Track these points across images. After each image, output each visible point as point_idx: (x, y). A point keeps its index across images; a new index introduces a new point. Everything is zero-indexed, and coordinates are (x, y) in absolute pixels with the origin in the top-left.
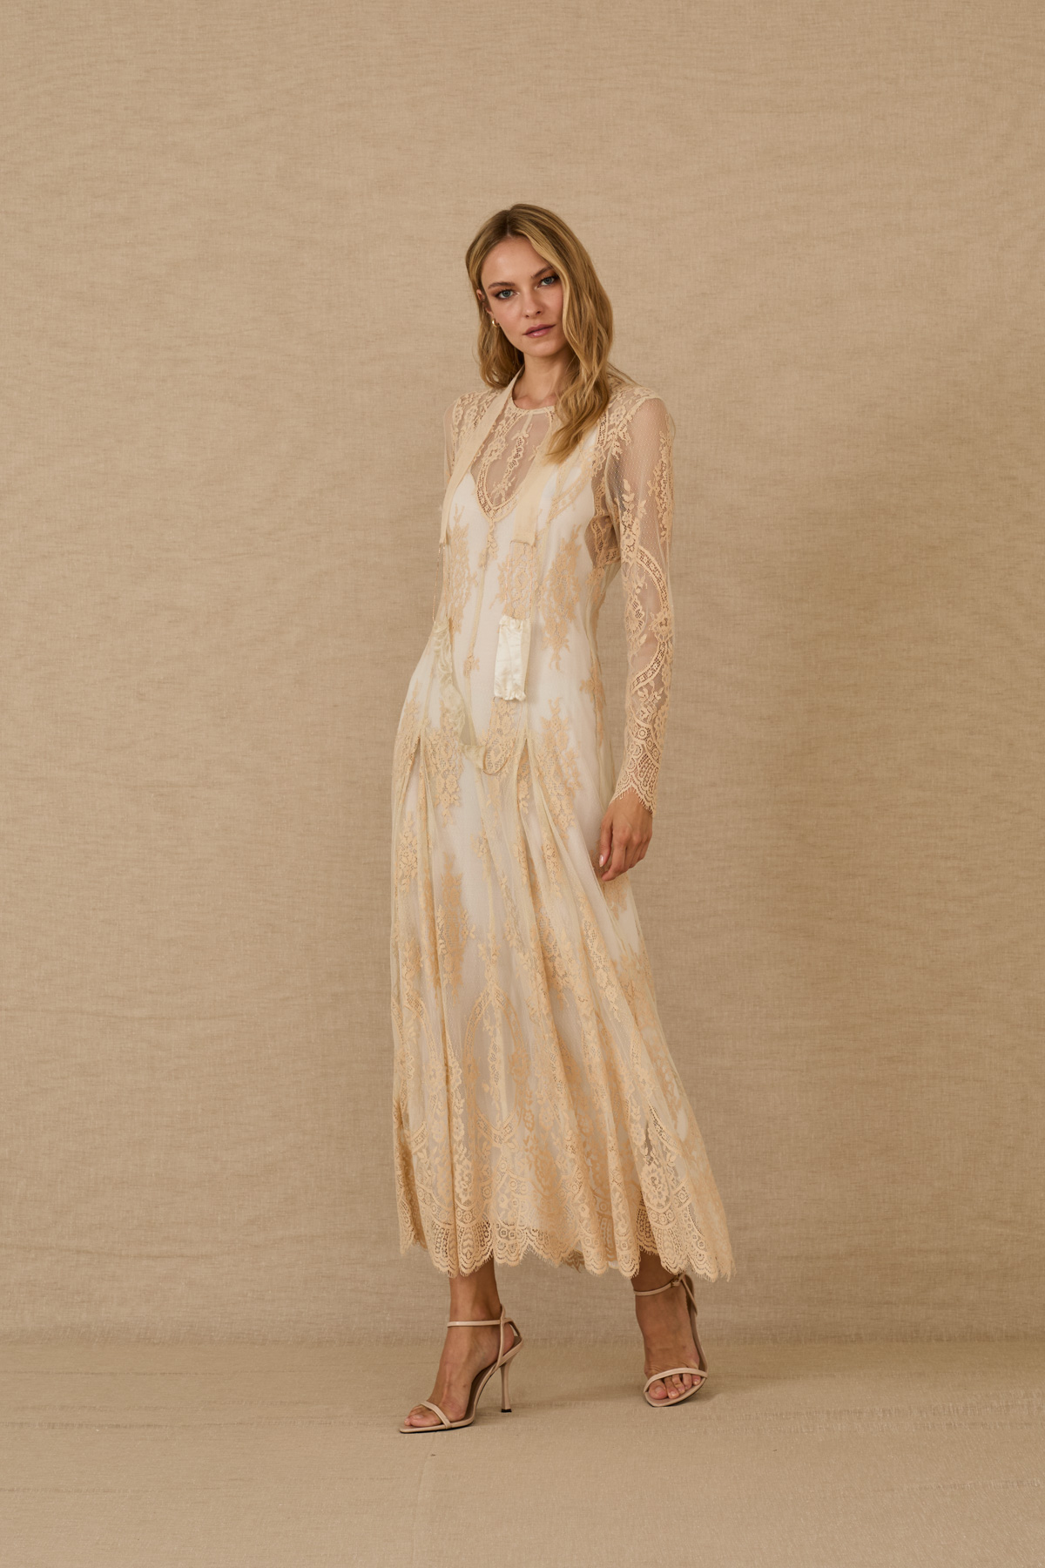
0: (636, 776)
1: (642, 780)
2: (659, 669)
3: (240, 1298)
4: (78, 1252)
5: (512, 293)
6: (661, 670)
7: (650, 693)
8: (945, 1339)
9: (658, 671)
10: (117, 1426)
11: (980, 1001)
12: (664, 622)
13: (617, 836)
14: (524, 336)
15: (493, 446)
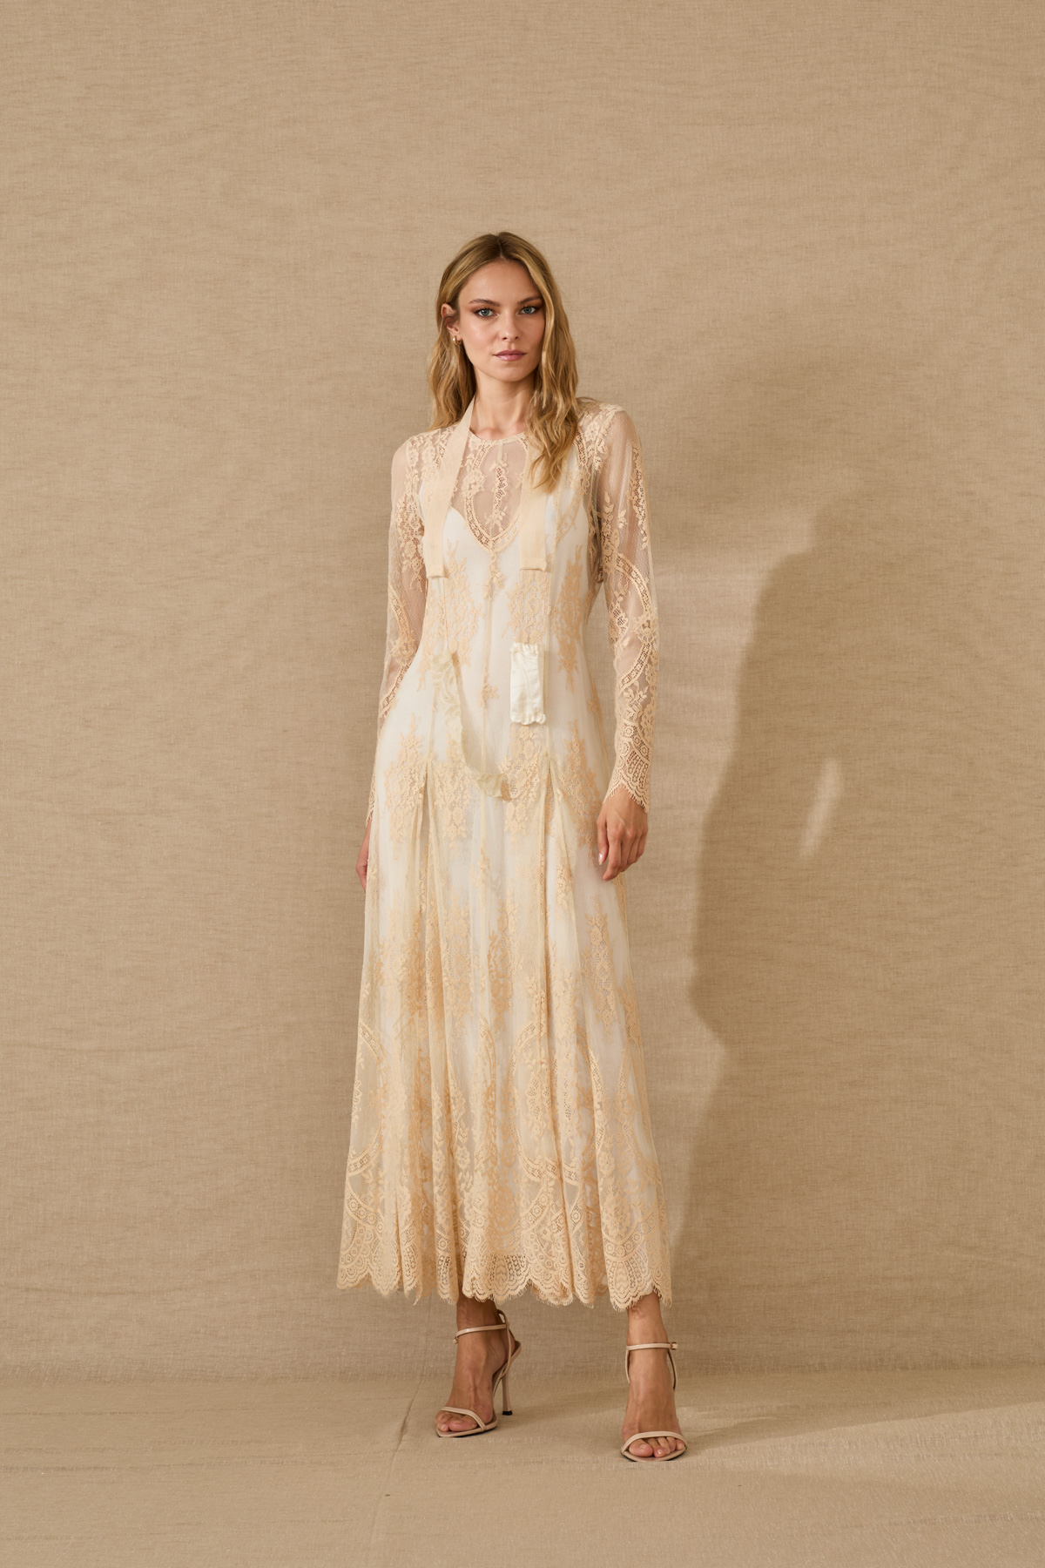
0: (625, 773)
1: (631, 776)
2: (642, 669)
3: (192, 1335)
4: (27, 1290)
5: (491, 313)
6: (644, 670)
7: (635, 693)
8: (910, 1367)
9: (641, 671)
10: (64, 1469)
11: (942, 1024)
12: (646, 624)
13: (611, 831)
14: (495, 357)
15: (468, 479)
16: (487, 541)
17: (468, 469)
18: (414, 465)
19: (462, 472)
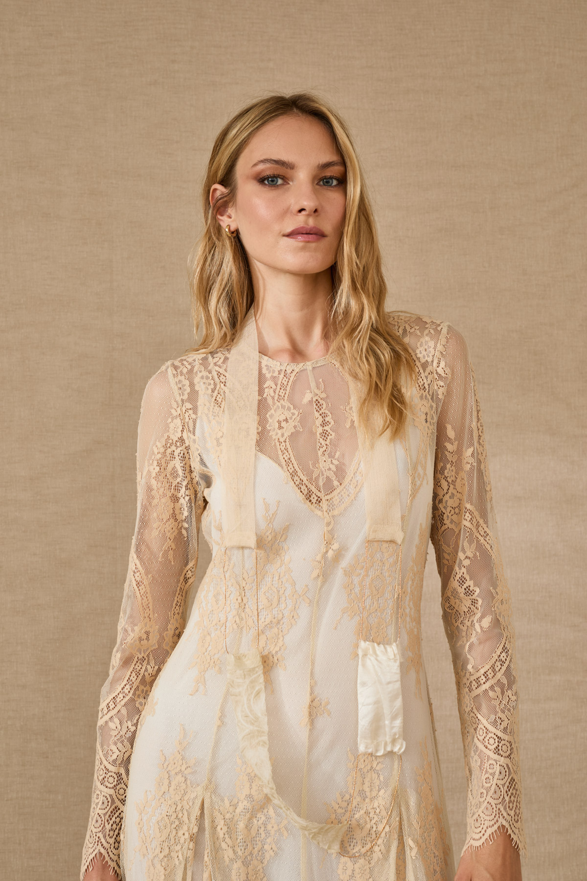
0: (504, 809)
1: (512, 813)
5: (280, 181)
6: (510, 661)
7: (503, 693)
9: (507, 662)
14: (286, 239)
15: (275, 415)
16: (319, 501)
17: (270, 401)
18: (185, 397)
19: (262, 407)
